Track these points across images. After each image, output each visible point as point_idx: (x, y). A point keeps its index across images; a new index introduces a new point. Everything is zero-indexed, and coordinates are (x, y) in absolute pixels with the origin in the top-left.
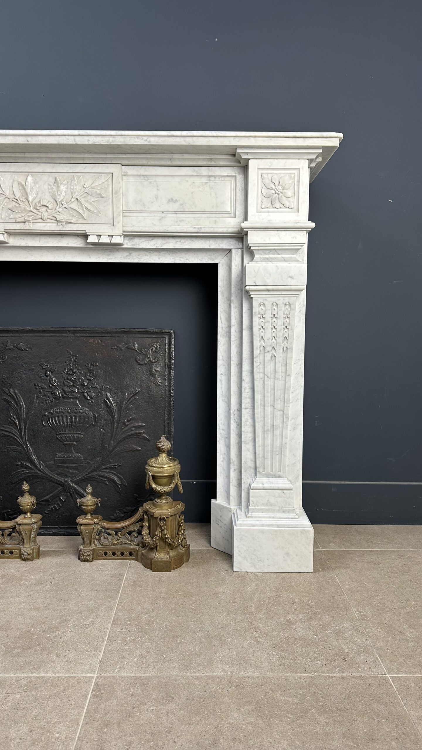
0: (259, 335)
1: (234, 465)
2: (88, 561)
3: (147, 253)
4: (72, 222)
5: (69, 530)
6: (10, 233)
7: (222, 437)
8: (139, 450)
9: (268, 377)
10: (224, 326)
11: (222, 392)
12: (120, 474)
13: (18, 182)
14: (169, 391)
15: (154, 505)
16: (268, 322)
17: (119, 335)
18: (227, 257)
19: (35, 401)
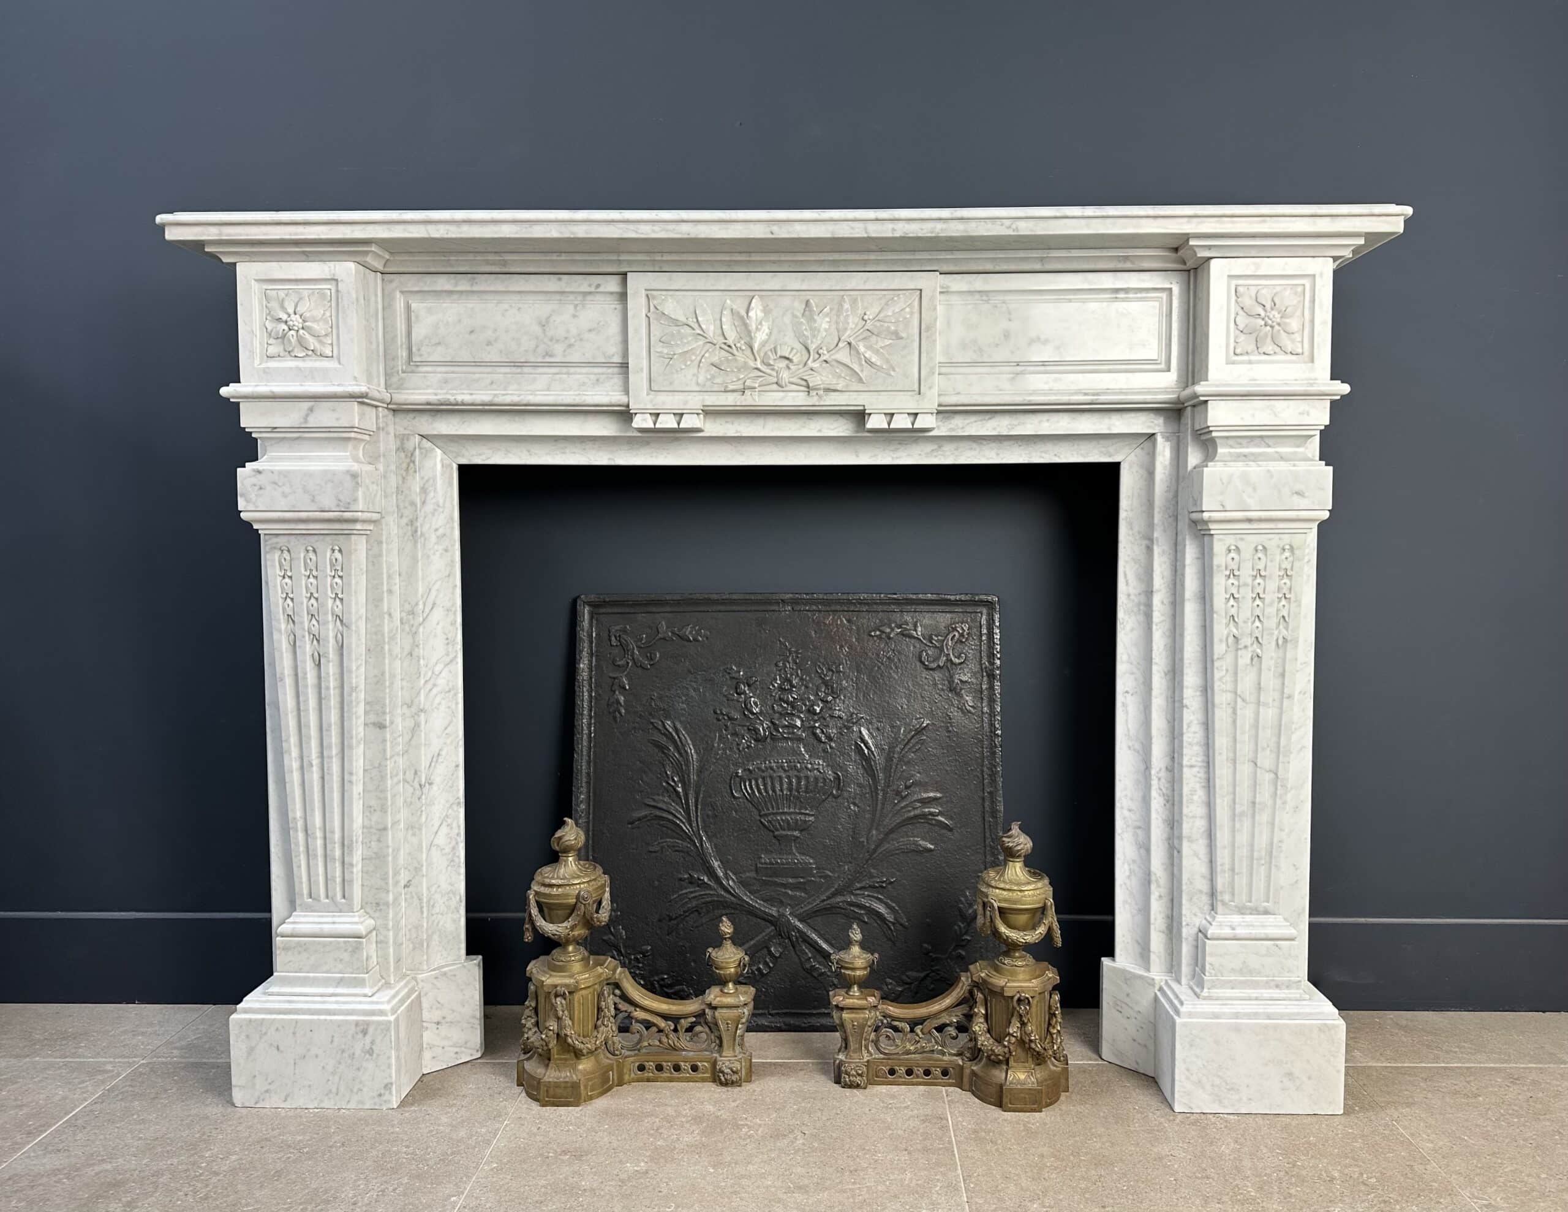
0: (1226, 613)
1: (1159, 886)
2: (858, 1086)
3: (974, 445)
4: (839, 388)
5: (792, 1021)
6: (709, 413)
7: (1128, 826)
8: (930, 850)
9: (1244, 700)
10: (1132, 591)
11: (1128, 730)
12: (891, 900)
13: (732, 310)
14: (992, 725)
15: (997, 969)
16: (1246, 585)
17: (885, 608)
18: (1142, 449)
19: (716, 745)
